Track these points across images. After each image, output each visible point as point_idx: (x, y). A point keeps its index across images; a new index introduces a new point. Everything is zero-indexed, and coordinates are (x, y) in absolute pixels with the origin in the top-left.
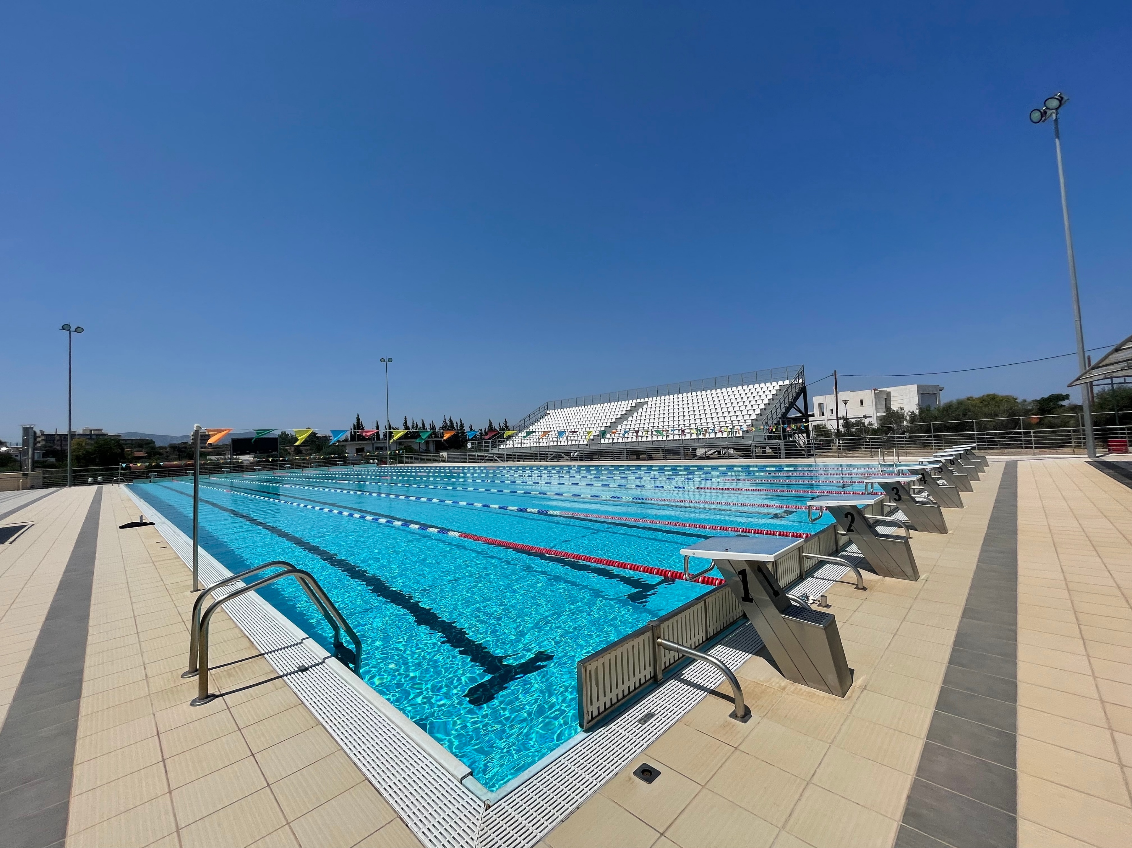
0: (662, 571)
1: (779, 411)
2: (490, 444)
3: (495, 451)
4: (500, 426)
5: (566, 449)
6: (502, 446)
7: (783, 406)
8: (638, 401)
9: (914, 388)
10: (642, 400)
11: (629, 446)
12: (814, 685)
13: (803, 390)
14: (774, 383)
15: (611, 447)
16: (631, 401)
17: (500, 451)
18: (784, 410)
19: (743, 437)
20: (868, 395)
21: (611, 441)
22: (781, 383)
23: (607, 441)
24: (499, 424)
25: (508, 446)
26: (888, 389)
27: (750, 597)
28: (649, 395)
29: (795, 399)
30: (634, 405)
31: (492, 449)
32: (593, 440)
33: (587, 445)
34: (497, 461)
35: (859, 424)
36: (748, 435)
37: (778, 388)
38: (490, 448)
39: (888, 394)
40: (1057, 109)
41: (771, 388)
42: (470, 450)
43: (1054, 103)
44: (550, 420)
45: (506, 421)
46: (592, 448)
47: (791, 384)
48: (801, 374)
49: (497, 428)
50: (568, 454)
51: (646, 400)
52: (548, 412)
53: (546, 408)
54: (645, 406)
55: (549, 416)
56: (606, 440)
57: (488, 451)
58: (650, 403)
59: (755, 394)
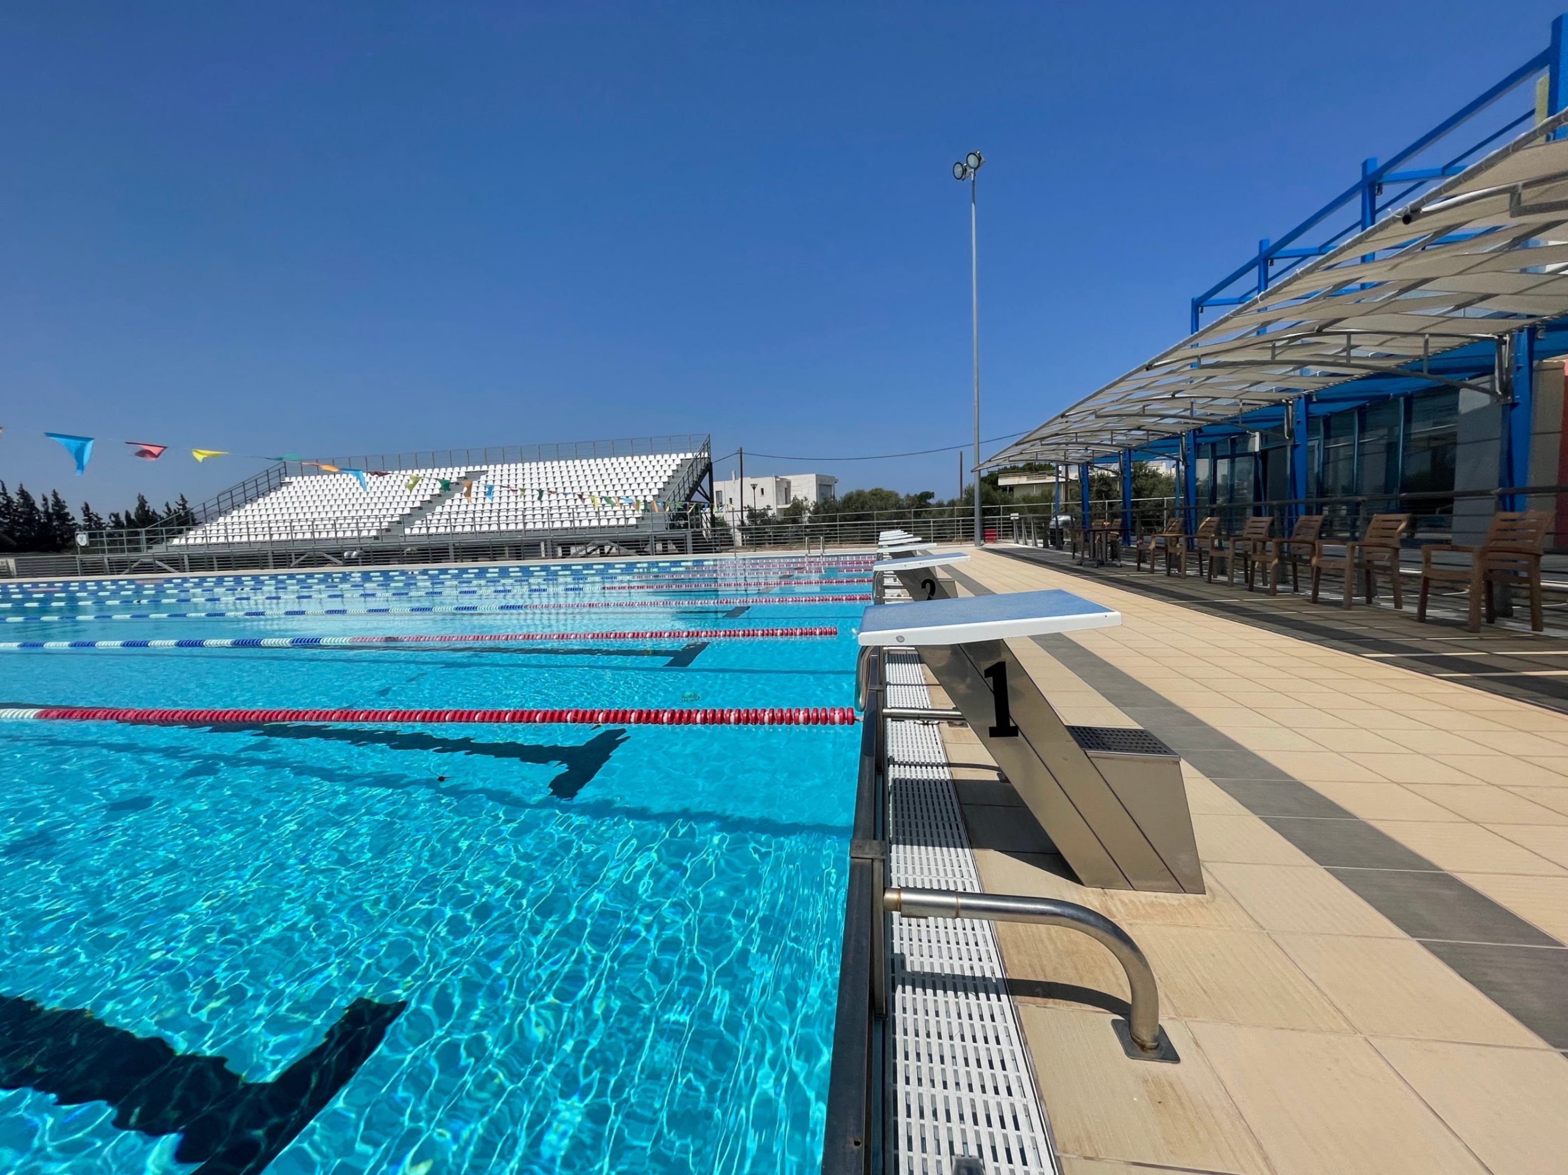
0: (649, 713)
1: (682, 492)
2: (143, 537)
3: (159, 550)
4: (169, 509)
5: (332, 546)
6: (176, 541)
7: (686, 486)
8: (470, 469)
9: (813, 477)
10: (477, 468)
11: (458, 538)
12: (1150, 883)
13: (708, 468)
14: (674, 456)
15: (425, 541)
16: (457, 469)
17: (173, 552)
18: (687, 492)
19: (637, 526)
20: (768, 483)
21: (424, 531)
22: (682, 456)
23: (416, 531)
24: (167, 505)
25: (191, 541)
26: (789, 478)
27: (1012, 724)
28: (489, 458)
29: (701, 478)
30: (463, 474)
31: (149, 548)
32: (388, 530)
33: (376, 538)
34: (165, 571)
35: (763, 513)
36: (643, 522)
37: (679, 462)
38: (144, 545)
39: (789, 483)
40: (975, 169)
41: (670, 462)
42: (85, 550)
43: (972, 160)
44: (293, 494)
45: (183, 499)
46: (389, 542)
47: (696, 458)
48: (707, 447)
49: (161, 511)
50: (338, 554)
51: (484, 468)
52: (287, 480)
53: (283, 471)
54: (483, 478)
55: (290, 489)
56: (417, 529)
57: (137, 550)
58: (491, 473)
59: (650, 468)
